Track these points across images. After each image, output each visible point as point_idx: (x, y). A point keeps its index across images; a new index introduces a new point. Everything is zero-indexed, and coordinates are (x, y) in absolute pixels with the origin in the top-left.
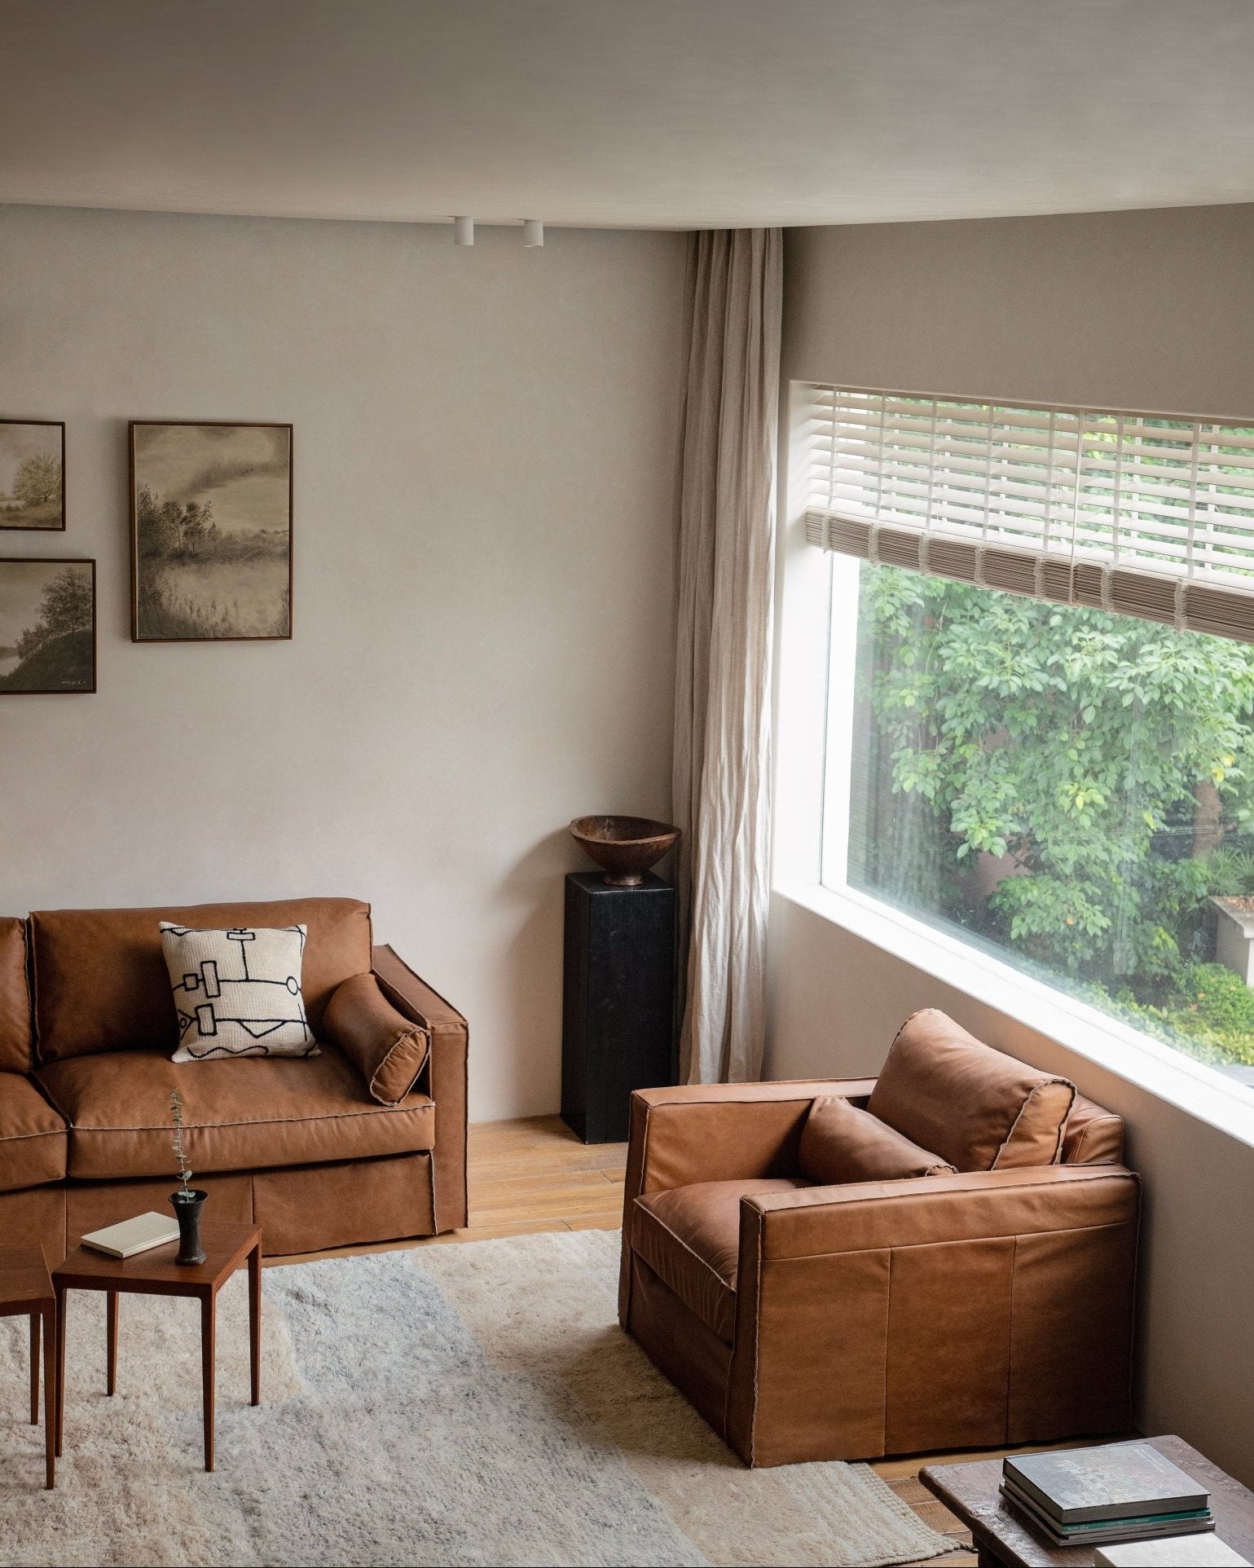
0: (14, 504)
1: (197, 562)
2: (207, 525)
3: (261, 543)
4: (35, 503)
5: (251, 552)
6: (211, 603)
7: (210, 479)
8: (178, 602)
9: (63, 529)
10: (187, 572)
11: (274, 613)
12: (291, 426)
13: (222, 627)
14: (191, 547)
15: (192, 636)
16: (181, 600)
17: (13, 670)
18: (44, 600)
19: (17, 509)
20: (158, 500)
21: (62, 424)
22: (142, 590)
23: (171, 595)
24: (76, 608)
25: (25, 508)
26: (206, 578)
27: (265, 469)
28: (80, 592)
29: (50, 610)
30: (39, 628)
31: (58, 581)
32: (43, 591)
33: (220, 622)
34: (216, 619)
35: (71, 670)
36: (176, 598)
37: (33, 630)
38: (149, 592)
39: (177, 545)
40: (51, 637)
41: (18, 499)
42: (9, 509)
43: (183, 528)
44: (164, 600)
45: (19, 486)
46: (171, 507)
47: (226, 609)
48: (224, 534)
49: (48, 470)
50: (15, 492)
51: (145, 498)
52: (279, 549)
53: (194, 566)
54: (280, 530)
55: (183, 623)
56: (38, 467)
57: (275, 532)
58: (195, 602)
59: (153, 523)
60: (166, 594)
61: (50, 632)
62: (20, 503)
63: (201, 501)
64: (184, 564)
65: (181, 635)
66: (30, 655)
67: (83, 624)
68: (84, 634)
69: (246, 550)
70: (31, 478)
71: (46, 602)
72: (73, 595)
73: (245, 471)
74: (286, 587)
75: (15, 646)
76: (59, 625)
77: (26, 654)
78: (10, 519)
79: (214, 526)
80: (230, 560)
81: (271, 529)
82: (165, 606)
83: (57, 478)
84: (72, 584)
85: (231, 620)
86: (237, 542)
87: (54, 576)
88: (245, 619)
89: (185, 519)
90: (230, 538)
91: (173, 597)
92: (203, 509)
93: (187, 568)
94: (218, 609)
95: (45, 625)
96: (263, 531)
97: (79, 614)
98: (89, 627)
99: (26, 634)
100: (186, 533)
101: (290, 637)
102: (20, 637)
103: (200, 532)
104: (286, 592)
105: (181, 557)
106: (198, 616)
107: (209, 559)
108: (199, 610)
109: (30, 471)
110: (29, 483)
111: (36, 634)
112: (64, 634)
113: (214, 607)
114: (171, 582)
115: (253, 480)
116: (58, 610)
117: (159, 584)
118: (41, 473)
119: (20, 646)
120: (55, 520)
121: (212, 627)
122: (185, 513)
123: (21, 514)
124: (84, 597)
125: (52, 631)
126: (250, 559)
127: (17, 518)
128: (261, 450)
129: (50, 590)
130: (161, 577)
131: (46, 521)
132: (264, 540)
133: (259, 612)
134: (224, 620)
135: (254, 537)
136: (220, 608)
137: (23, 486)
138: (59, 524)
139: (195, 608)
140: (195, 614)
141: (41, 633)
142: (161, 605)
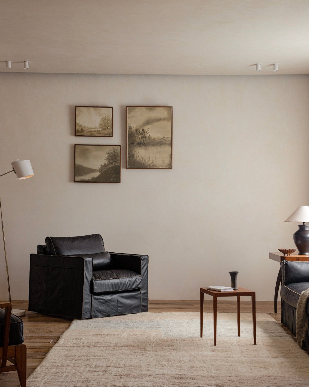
0: (99, 129)
1: (144, 146)
2: (147, 135)
3: (163, 141)
4: (104, 129)
5: (160, 143)
6: (148, 158)
7: (149, 122)
8: (139, 157)
9: (112, 136)
10: (142, 149)
11: (167, 161)
12: (172, 107)
13: (152, 165)
14: (143, 141)
15: (143, 167)
16: (140, 157)
17: (97, 176)
18: (106, 156)
19: (100, 131)
20: (134, 129)
21: (112, 107)
22: (129, 153)
23: (137, 155)
24: (115, 159)
25: (102, 130)
26: (147, 150)
27: (164, 119)
28: (116, 154)
29: (108, 159)
30: (105, 164)
31: (110, 151)
32: (106, 154)
33: (151, 163)
34: (150, 162)
35: (114, 176)
36: (139, 156)
37: (103, 164)
38: (131, 154)
39: (139, 141)
40: (108, 167)
41: (100, 128)
42: (98, 131)
43: (141, 136)
44: (135, 157)
45: (100, 125)
46: (137, 130)
47: (153, 160)
48: (152, 138)
49: (108, 120)
50: (99, 126)
51: (130, 127)
52: (169, 142)
53: (144, 147)
54: (169, 137)
55: (140, 163)
56: (106, 119)
57: (167, 137)
58: (144, 158)
59: (132, 134)
60: (136, 155)
61: (108, 165)
62: (101, 129)
63: (146, 128)
64: (141, 146)
65: (140, 167)
66: (102, 172)
67: (117, 163)
68: (117, 166)
69: (159, 142)
70: (103, 122)
71: (107, 157)
72: (115, 155)
73: (159, 120)
74: (170, 153)
75: (98, 169)
76: (110, 163)
77: (101, 171)
78: (98, 134)
79: (150, 135)
80: (154, 145)
81: (166, 137)
82: (135, 158)
83: (110, 122)
84: (114, 152)
85: (154, 163)
86: (156, 140)
87: (109, 150)
88: (158, 163)
89: (141, 133)
90: (154, 139)
91: (138, 156)
92: (146, 131)
93: (142, 147)
94: (150, 160)
95: (107, 163)
96: (164, 137)
97: (116, 160)
98: (118, 164)
99: (101, 166)
100: (141, 138)
101: (172, 168)
102: (100, 167)
103: (146, 137)
104: (170, 155)
105: (140, 144)
106: (145, 161)
107: (148, 145)
108: (145, 160)
109: (103, 120)
110: (103, 124)
111: (104, 166)
112: (112, 166)
113: (149, 159)
114: (137, 151)
115: (161, 122)
116: (110, 159)
117: (134, 152)
118: (106, 121)
119: (100, 169)
120: (110, 134)
121: (148, 164)
122: (141, 132)
123: (101, 132)
124: (117, 156)
125: (109, 165)
126: (160, 145)
127: (100, 133)
128: (163, 113)
129: (108, 153)
130: (134, 150)
131: (107, 134)
132: (164, 139)
133: (162, 161)
134: (152, 163)
135: (161, 139)
136: (151, 159)
137: (102, 124)
138: (111, 135)
139: (144, 159)
140: (144, 160)
141: (105, 165)
142: (134, 158)
